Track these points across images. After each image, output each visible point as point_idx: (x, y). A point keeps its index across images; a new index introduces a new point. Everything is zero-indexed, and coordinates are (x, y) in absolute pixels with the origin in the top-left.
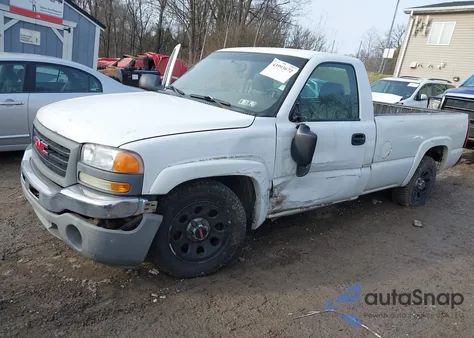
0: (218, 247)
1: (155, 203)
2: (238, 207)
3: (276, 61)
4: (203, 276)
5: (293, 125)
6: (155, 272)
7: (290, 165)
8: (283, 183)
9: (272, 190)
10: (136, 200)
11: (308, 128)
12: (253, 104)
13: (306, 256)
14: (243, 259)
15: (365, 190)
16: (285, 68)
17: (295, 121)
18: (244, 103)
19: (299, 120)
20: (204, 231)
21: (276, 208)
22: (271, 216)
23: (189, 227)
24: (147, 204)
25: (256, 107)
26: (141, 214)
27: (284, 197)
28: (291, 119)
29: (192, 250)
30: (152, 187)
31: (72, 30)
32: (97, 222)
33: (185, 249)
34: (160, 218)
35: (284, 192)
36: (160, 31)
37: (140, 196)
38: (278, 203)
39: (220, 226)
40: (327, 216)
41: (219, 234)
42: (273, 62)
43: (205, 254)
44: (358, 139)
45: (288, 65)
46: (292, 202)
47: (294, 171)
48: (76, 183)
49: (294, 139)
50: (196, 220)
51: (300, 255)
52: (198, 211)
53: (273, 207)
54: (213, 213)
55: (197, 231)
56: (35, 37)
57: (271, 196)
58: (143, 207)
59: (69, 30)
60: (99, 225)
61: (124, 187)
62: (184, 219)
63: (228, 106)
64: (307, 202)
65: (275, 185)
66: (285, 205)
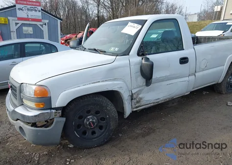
0: (103, 130)
1: (60, 111)
2: (111, 108)
3: (130, 24)
4: (96, 147)
5: (140, 58)
6: (71, 146)
7: (141, 81)
8: (139, 91)
9: (132, 96)
10: (49, 111)
11: (148, 59)
12: (117, 49)
13: (158, 130)
14: (120, 135)
15: (193, 88)
16: (134, 27)
17: (141, 56)
18: (112, 49)
19: (143, 55)
20: (93, 123)
21: (137, 105)
22: (135, 110)
23: (85, 121)
24: (55, 113)
25: (118, 51)
26: (53, 118)
27: (141, 99)
28: (138, 55)
29: (89, 133)
30: (57, 103)
31: (47, 24)
32: (30, 125)
33: (84, 133)
34: (64, 119)
35: (140, 96)
36: (98, 17)
37: (51, 109)
38: (138, 102)
39: (103, 119)
40: (175, 104)
41: (103, 123)
42: (128, 25)
43: (96, 135)
44: (184, 61)
45: (136, 25)
46: (146, 101)
47: (145, 84)
48: (22, 104)
49: (141, 66)
50: (88, 117)
51: (154, 130)
52: (89, 112)
53: (135, 105)
54: (97, 113)
55: (89, 123)
56: (30, 30)
57: (132, 99)
58: (54, 114)
59: (45, 24)
60: (32, 126)
61: (42, 105)
62: (81, 117)
63: (104, 52)
64: (157, 99)
65: (133, 93)
66: (142, 103)
